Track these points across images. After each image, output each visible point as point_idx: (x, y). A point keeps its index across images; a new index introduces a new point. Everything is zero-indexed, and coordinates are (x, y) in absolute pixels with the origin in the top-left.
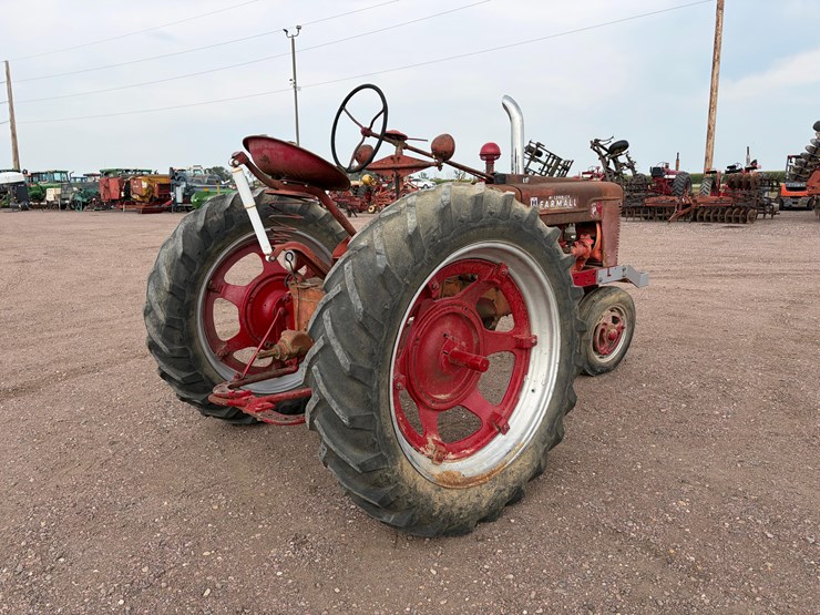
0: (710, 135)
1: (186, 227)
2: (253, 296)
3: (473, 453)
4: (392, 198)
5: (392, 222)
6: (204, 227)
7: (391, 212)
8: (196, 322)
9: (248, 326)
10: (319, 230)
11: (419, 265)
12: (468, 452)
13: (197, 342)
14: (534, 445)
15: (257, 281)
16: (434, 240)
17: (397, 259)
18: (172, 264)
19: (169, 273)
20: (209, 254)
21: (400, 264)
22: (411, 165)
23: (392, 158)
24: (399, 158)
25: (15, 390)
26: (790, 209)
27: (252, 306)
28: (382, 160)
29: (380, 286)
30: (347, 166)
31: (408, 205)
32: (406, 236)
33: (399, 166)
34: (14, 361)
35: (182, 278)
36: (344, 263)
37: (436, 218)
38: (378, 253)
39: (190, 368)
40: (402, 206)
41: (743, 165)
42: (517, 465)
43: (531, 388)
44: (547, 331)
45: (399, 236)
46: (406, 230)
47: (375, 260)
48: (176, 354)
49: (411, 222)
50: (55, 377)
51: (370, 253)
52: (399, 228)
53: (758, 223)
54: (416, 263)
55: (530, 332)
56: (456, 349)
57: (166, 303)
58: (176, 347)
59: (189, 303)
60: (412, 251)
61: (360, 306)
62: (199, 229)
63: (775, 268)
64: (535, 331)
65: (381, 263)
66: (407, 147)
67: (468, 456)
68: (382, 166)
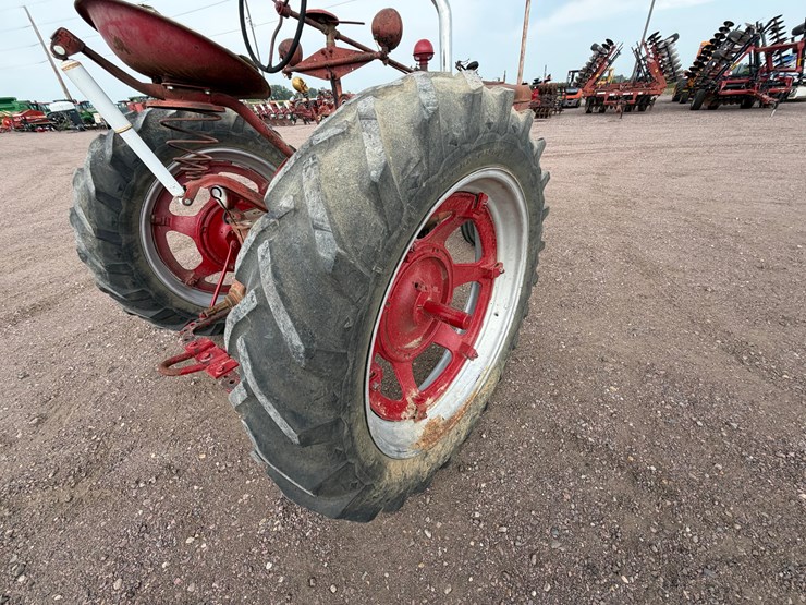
0: (522, 58)
1: (93, 157)
2: (205, 225)
3: (447, 388)
4: (331, 107)
5: (335, 154)
6: (113, 155)
7: (331, 132)
8: (147, 262)
9: (209, 255)
10: (260, 147)
11: (395, 235)
12: (443, 388)
13: (154, 280)
14: (499, 364)
15: (207, 209)
16: (415, 185)
17: (354, 233)
18: (90, 204)
19: (89, 217)
20: (134, 188)
21: (364, 242)
22: (347, 59)
23: (323, 52)
24: (331, 52)
25: (34, 308)
26: (567, 107)
27: (208, 235)
28: (312, 57)
29: (330, 291)
30: (265, 64)
31: (362, 117)
32: (366, 184)
33: (333, 62)
34: (41, 275)
35: (108, 219)
36: (257, 242)
37: (415, 141)
38: (316, 227)
39: (155, 306)
40: (349, 118)
41: (542, 79)
42: (486, 387)
43: (494, 311)
44: (514, 258)
45: (353, 185)
46: (364, 171)
47: (312, 239)
48: (133, 298)
49: (374, 153)
50: (73, 289)
51: (300, 224)
52: (350, 167)
53: (553, 117)
54: (390, 234)
55: (496, 260)
56: (429, 299)
57: (99, 248)
58: (130, 292)
59: (128, 245)
60: (381, 213)
61: (297, 342)
62: (108, 159)
63: (576, 149)
64: (501, 259)
65: (327, 250)
66: (338, 37)
67: (443, 392)
68: (314, 65)
